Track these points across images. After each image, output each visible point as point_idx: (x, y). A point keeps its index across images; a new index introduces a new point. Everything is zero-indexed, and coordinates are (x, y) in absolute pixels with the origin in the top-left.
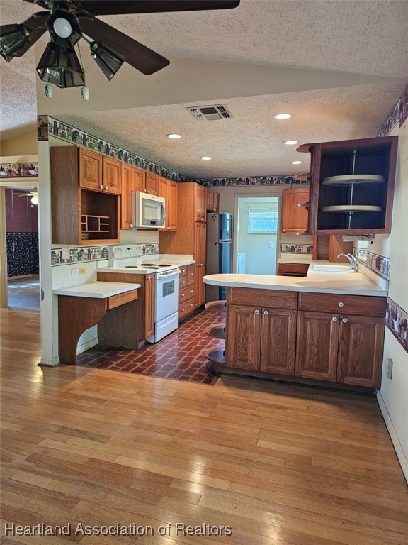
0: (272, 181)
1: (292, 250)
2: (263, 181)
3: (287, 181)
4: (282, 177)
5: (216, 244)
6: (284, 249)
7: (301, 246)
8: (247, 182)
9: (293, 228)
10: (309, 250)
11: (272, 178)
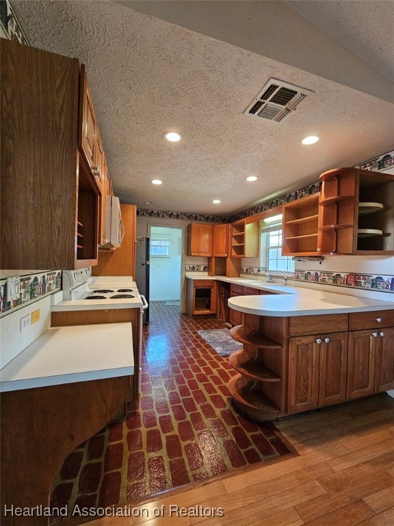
0: (177, 216)
1: (193, 269)
2: (171, 216)
3: (189, 217)
4: (185, 214)
5: (143, 264)
6: (187, 269)
7: (199, 266)
8: (158, 215)
9: (198, 252)
10: (204, 269)
11: (178, 214)
